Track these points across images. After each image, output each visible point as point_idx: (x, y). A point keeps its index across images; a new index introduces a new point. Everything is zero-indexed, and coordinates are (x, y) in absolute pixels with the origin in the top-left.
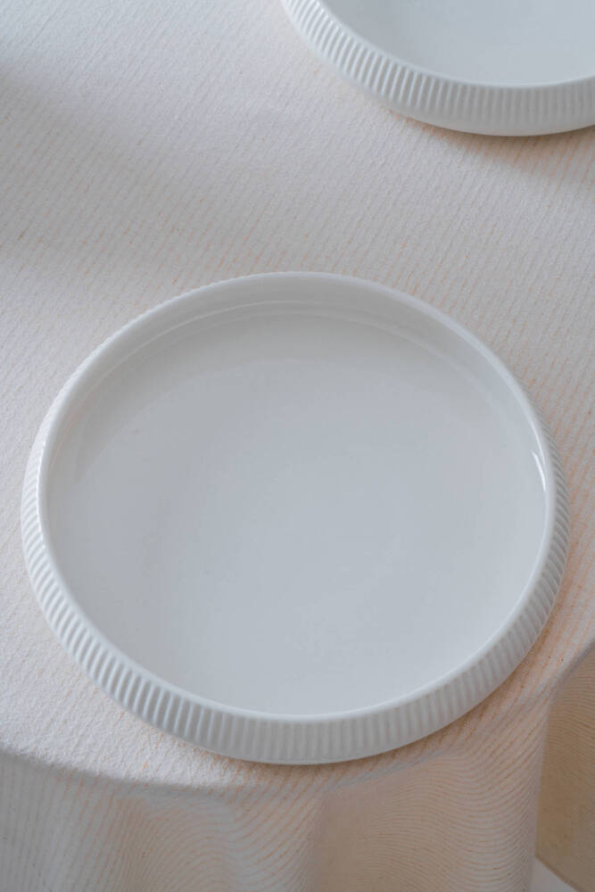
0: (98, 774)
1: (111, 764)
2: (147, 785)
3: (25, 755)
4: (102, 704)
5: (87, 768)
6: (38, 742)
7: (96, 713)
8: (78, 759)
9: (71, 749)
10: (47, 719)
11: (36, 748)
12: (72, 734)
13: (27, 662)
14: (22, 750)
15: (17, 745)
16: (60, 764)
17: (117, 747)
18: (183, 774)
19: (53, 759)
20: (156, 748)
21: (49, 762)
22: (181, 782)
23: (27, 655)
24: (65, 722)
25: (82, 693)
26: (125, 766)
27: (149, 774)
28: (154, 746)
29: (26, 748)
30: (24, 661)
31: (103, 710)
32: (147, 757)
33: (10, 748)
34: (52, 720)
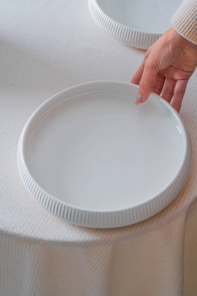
0: (40, 239)
1: (44, 236)
2: (56, 242)
3: (16, 234)
4: (41, 218)
5: (36, 237)
6: (20, 230)
7: (39, 220)
8: (34, 234)
9: (31, 231)
10: (23, 223)
11: (20, 232)
12: (31, 227)
13: (16, 207)
14: (15, 233)
15: (13, 231)
16: (28, 236)
17: (46, 231)
18: (68, 237)
19: (25, 235)
20: (59, 230)
21: (24, 236)
22: (67, 240)
23: (17, 204)
24: (29, 223)
25: (34, 215)
26: (49, 236)
27: (56, 238)
28: (58, 230)
29: (16, 232)
30: (15, 206)
31: (41, 220)
32: (56, 233)
33: (11, 232)
34: (24, 223)
